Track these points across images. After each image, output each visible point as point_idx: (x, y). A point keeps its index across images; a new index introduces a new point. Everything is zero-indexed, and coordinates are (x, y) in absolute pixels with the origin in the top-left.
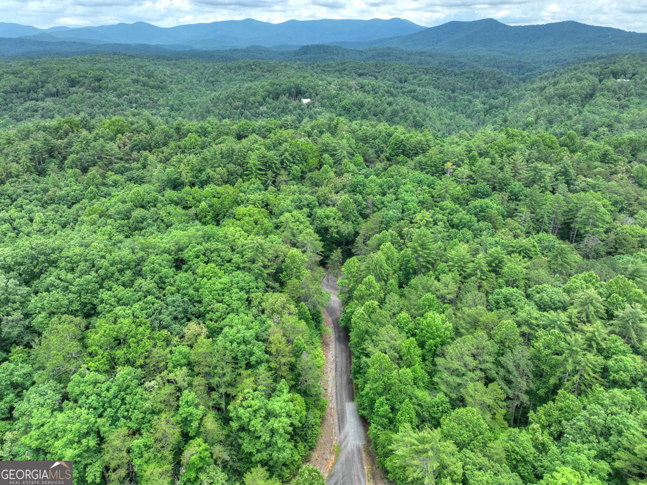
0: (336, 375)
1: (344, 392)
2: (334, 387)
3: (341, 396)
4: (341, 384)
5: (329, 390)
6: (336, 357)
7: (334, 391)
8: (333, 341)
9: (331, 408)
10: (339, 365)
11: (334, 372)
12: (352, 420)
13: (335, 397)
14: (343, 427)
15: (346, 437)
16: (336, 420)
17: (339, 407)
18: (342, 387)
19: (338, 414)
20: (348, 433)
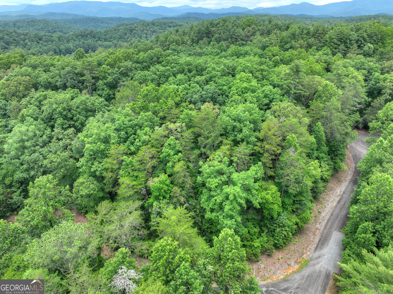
0: (336, 206)
1: (337, 222)
2: (329, 214)
3: (333, 223)
4: (338, 214)
5: (323, 214)
6: (344, 193)
7: (328, 217)
8: (348, 181)
9: (317, 229)
10: (344, 200)
11: (335, 204)
12: (334, 247)
13: (326, 221)
14: (321, 248)
15: (319, 257)
16: (317, 240)
17: (326, 231)
18: (337, 217)
19: (322, 236)
20: (324, 255)
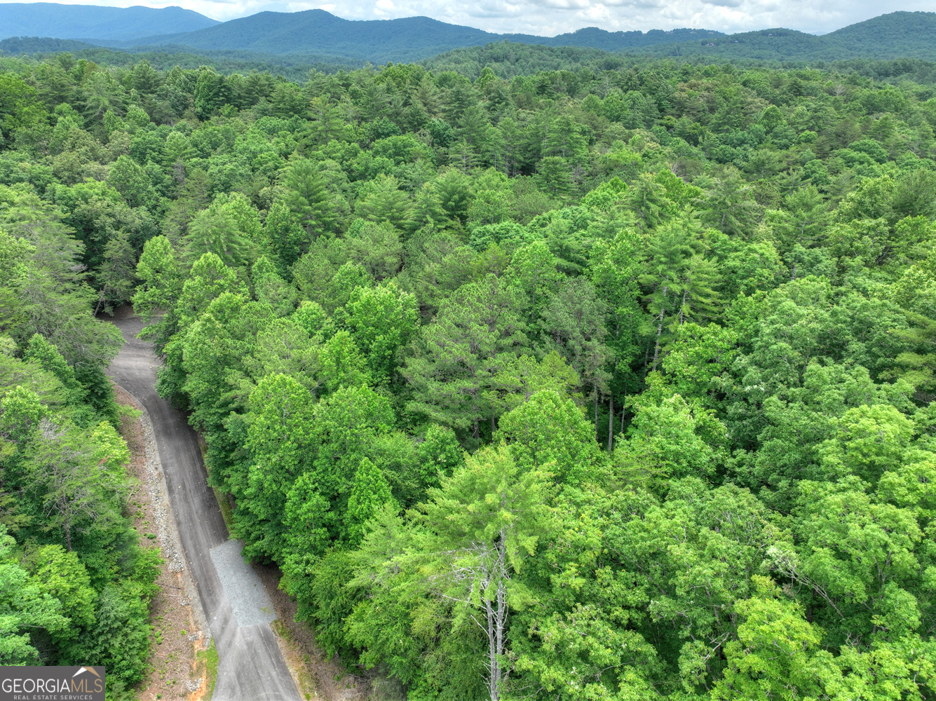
0: (172, 502)
1: (199, 529)
2: (174, 527)
3: (194, 537)
4: (190, 514)
5: (162, 536)
6: (165, 466)
7: (175, 535)
8: (153, 437)
9: (174, 573)
10: (176, 480)
11: (166, 498)
12: (234, 579)
13: (178, 546)
14: (215, 603)
15: (226, 621)
16: (193, 594)
17: (195, 564)
18: (191, 520)
19: (195, 579)
20: (231, 610)
